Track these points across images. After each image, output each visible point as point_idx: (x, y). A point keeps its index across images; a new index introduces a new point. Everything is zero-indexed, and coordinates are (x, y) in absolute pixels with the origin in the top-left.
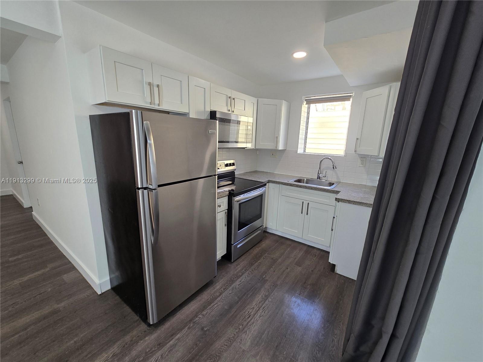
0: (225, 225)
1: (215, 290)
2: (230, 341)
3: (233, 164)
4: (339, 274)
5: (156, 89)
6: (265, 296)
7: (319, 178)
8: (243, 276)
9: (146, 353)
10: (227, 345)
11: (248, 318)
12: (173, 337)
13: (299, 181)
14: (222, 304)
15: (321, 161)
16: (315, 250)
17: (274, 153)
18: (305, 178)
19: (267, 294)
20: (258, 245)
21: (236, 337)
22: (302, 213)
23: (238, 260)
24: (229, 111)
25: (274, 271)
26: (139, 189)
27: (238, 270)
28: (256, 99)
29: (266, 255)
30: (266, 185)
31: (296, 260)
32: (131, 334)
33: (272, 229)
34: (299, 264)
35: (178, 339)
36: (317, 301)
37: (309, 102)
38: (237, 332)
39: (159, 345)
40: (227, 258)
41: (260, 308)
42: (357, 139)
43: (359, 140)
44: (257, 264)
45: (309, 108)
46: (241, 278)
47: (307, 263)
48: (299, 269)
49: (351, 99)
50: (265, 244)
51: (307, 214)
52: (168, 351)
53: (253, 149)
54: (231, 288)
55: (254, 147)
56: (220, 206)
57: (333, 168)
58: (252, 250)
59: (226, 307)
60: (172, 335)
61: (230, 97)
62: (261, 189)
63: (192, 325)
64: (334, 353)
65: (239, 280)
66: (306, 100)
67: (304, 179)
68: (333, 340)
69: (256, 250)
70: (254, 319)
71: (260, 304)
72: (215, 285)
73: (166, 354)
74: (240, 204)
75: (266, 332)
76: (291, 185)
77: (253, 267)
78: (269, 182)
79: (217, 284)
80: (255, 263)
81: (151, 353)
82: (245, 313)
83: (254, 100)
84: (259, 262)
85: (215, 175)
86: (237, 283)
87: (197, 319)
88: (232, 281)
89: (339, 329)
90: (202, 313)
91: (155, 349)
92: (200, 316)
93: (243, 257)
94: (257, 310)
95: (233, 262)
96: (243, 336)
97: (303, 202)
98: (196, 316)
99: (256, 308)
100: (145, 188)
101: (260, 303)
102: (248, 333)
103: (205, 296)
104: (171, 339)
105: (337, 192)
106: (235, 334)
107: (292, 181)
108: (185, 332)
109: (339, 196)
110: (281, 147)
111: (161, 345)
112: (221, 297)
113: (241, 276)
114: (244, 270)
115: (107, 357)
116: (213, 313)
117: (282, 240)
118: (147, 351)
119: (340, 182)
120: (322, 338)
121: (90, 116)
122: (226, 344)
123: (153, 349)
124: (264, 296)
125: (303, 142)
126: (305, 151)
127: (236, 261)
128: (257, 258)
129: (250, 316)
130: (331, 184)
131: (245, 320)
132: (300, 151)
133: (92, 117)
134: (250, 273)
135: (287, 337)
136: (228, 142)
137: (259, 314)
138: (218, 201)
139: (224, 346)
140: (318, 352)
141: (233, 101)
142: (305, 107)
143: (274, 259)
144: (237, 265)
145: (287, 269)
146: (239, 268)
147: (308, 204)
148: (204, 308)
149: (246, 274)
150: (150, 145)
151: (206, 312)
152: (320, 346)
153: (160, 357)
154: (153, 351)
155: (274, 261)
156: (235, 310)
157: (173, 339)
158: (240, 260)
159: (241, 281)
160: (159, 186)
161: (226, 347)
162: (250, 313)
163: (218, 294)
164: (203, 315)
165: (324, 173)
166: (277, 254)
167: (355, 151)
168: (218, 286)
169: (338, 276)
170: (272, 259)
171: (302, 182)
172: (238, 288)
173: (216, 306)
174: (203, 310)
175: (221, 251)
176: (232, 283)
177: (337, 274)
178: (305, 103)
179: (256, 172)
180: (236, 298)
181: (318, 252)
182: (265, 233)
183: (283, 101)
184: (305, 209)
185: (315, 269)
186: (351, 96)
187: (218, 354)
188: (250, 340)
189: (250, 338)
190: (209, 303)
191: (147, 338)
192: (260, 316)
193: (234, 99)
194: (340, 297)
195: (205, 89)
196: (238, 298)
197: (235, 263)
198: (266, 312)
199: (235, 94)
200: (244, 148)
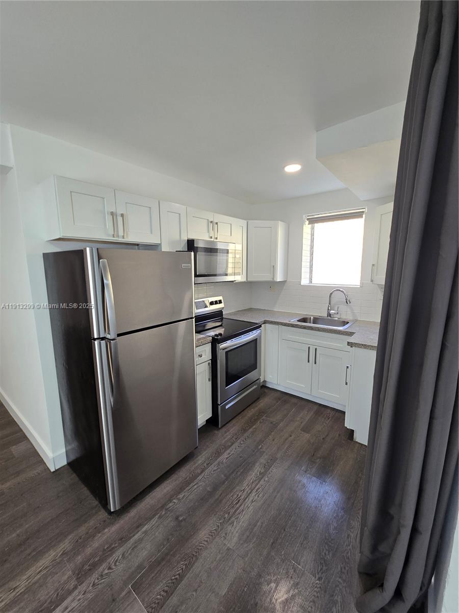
0: (209, 379)
1: (197, 465)
2: (212, 536)
3: (220, 302)
4: (359, 443)
5: (120, 219)
6: (260, 474)
7: (329, 315)
8: (233, 447)
9: (104, 550)
10: (207, 541)
11: (237, 503)
12: (139, 529)
13: (304, 320)
14: (204, 484)
15: (331, 294)
16: (329, 411)
17: (272, 285)
18: (312, 316)
19: (262, 471)
20: (254, 405)
21: (220, 529)
22: (308, 362)
23: (228, 425)
24: (211, 238)
25: (273, 440)
26: (95, 339)
27: (226, 439)
28: (246, 222)
29: (264, 417)
30: (261, 326)
31: (303, 425)
32: (86, 525)
33: (272, 383)
34: (306, 429)
35: (146, 532)
36: (328, 480)
37: (312, 221)
38: (221, 523)
39: (121, 539)
40: (213, 422)
41: (252, 490)
42: (373, 265)
43: (375, 267)
44: (251, 430)
45: (313, 229)
46: (231, 449)
47: (318, 427)
48: (307, 436)
49: (364, 216)
50: (263, 403)
51: (315, 363)
52: (131, 548)
53: (245, 282)
54: (216, 462)
55: (244, 280)
56: (200, 356)
57: (347, 302)
58: (245, 411)
59: (208, 489)
60: (138, 527)
61: (211, 222)
62: (254, 332)
63: (164, 513)
64: (349, 554)
65: (228, 451)
66: (308, 219)
67: (311, 318)
68: (349, 536)
69: (251, 412)
70: (245, 505)
71: (253, 485)
72: (197, 459)
73: (129, 552)
75: (259, 524)
76: (293, 326)
77: (246, 435)
78: (265, 322)
79: (199, 458)
80: (250, 428)
81: (110, 550)
82: (232, 496)
83: (244, 223)
84: (254, 427)
85: (192, 318)
86: (225, 455)
87: (170, 505)
88: (218, 453)
89: (358, 519)
90: (178, 497)
91: (116, 545)
92: (174, 501)
93: (234, 421)
94: (249, 492)
95: (221, 427)
96: (229, 528)
97: (309, 348)
98: (170, 500)
99: (248, 489)
100: (103, 339)
101: (253, 482)
102: (235, 524)
103: (183, 473)
104: (136, 531)
105: (351, 334)
106: (218, 526)
107: (294, 321)
108: (155, 521)
109: (352, 339)
110: (279, 278)
111: (123, 539)
112: (203, 475)
113: (231, 446)
114: (234, 439)
115: (54, 556)
116: (191, 497)
117: (285, 397)
118: (106, 548)
119: (357, 320)
120: (334, 532)
121: (44, 254)
122: (206, 539)
123: (113, 546)
124: (258, 474)
125: (308, 270)
126: (311, 282)
127: (225, 427)
128: (252, 422)
129: (239, 501)
130: (345, 323)
131: (233, 507)
132: (305, 281)
133: (46, 256)
134: (242, 442)
135: (286, 530)
137: (251, 499)
138: (197, 351)
139: (203, 542)
140: (327, 553)
141: (216, 226)
142: (307, 228)
143: (274, 423)
144: (226, 432)
145: (291, 436)
146: (228, 436)
147: (316, 349)
148: (181, 489)
149: (236, 444)
151: (183, 495)
152: (330, 544)
153: (121, 556)
154: (113, 548)
155: (274, 426)
156: (220, 492)
157: (138, 531)
158: (230, 425)
159: (229, 454)
160: (119, 335)
161: (206, 543)
162: (239, 496)
163: (199, 471)
164: (179, 499)
165: (336, 308)
166: (279, 416)
167: (372, 281)
168: (200, 459)
169: (357, 445)
170: (272, 423)
171: (308, 321)
172: (226, 463)
173: (196, 486)
174: (179, 493)
175: (203, 414)
176: (218, 457)
177: (357, 442)
178: (307, 222)
179: (250, 310)
180: (223, 476)
181: (332, 413)
182: (264, 388)
183: (280, 222)
184: (313, 356)
185: (327, 435)
186: (363, 212)
187: (194, 553)
188: (237, 535)
189: (237, 532)
190: (187, 483)
191: (106, 530)
192: (252, 502)
193: (217, 223)
194: (360, 475)
195: (180, 214)
196: (225, 476)
197: (224, 430)
198: (260, 496)
199: (218, 218)
200: (233, 281)
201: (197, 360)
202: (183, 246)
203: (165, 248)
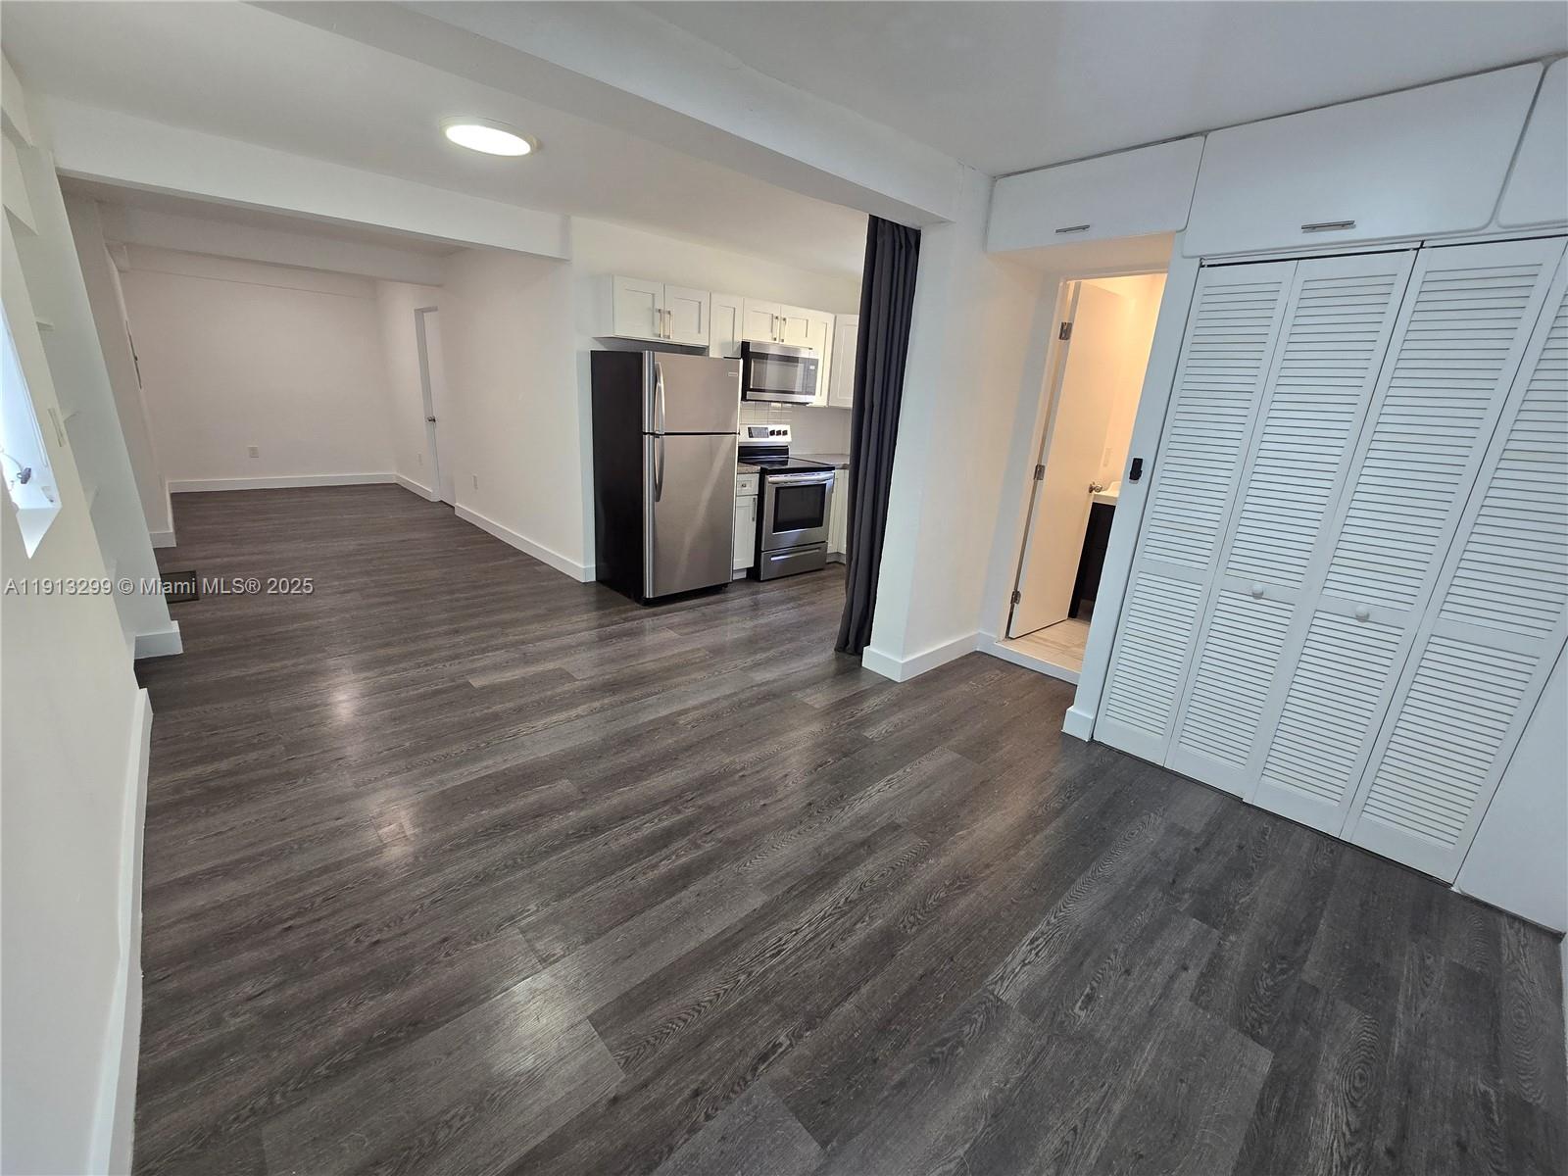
0: (753, 519)
3: (785, 433)
5: (667, 317)
23: (771, 581)
24: (775, 340)
26: (645, 434)
28: (832, 316)
30: (834, 468)
40: (753, 574)
53: (825, 407)
54: (749, 598)
55: (825, 404)
56: (743, 486)
61: (777, 317)
74: (777, 489)
83: (829, 318)
93: (780, 581)
95: (763, 581)
100: (652, 434)
133: (594, 354)
136: (793, 393)
141: (783, 322)
150: (660, 388)
158: (774, 581)
160: (666, 434)
175: (742, 558)
193: (784, 319)
195: (734, 308)
197: (763, 584)
199: (787, 311)
200: (805, 404)
201: (737, 489)
202: (736, 351)
203: (714, 353)
